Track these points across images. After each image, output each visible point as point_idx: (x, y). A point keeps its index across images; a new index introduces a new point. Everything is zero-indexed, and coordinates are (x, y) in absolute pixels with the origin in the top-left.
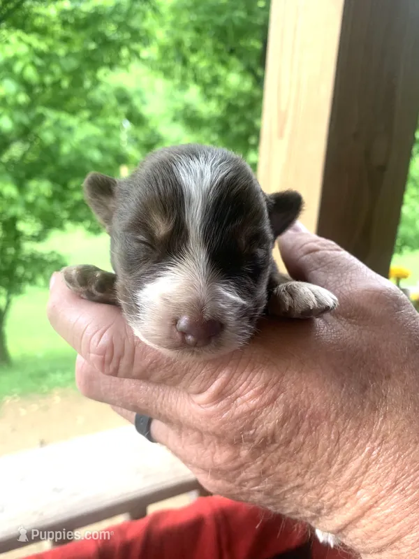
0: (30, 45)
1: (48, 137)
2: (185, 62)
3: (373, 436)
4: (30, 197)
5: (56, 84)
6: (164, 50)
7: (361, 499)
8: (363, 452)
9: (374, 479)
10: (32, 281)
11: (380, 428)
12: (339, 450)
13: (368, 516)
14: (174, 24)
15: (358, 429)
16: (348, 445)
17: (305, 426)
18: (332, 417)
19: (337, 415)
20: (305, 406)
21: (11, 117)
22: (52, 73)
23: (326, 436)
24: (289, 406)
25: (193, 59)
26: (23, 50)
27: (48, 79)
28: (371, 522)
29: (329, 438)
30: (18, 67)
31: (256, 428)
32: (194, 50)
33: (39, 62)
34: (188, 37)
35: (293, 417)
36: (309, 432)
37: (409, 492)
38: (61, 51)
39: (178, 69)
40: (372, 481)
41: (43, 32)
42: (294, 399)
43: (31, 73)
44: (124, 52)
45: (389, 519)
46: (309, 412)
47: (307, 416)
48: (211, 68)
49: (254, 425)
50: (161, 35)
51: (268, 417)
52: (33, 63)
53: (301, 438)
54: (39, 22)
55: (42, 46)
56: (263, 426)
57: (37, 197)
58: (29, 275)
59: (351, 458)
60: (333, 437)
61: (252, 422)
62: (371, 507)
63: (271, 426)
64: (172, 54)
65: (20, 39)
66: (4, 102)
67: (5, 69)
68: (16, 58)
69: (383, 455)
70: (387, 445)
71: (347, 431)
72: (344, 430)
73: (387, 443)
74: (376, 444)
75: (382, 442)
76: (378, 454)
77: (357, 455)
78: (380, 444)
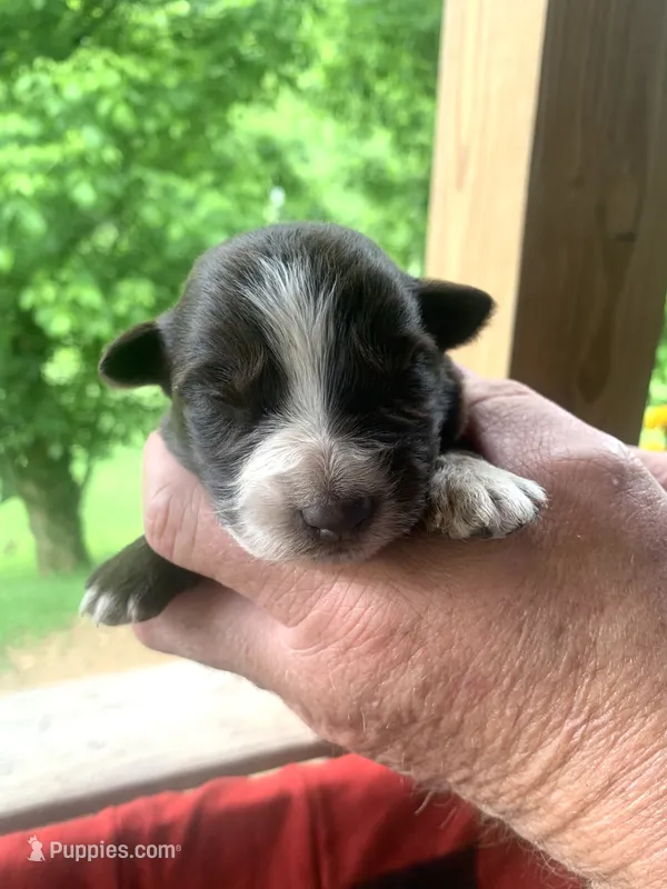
0: (122, 72)
1: (150, 214)
2: (367, 93)
3: (574, 709)
4: (121, 307)
5: (163, 133)
6: (333, 74)
7: (560, 804)
8: (559, 733)
9: (576, 774)
10: (125, 439)
11: (586, 694)
12: (519, 733)
13: (574, 828)
14: (350, 35)
16: (533, 727)
17: (461, 698)
18: (506, 681)
20: (459, 669)
21: (94, 184)
22: (157, 116)
23: (497, 713)
24: (432, 667)
25: (380, 87)
26: (111, 79)
27: (151, 125)
29: (502, 714)
30: (104, 107)
31: (382, 699)
32: (382, 73)
33: (136, 98)
34: (372, 53)
35: (441, 684)
36: (467, 708)
37: (632, 795)
38: (171, 79)
39: (355, 103)
40: (573, 778)
41: (145, 52)
42: (441, 656)
43: (123, 116)
44: (270, 80)
45: (603, 837)
47: (464, 683)
48: (409, 102)
49: (379, 693)
50: (329, 51)
51: (400, 683)
52: (127, 101)
53: (456, 716)
54: (139, 36)
55: (141, 72)
56: (392, 696)
57: (132, 308)
58: (120, 429)
59: (541, 743)
60: (508, 712)
61: (375, 689)
62: (575, 817)
63: (404, 697)
64: (346, 81)
65: (107, 64)
66: (82, 161)
67: (85, 110)
68: (100, 93)
69: (590, 737)
70: (596, 722)
71: (532, 703)
72: (526, 702)
73: (597, 718)
74: (578, 721)
75: (589, 717)
76: (583, 737)
77: (550, 740)
78: (586, 721)
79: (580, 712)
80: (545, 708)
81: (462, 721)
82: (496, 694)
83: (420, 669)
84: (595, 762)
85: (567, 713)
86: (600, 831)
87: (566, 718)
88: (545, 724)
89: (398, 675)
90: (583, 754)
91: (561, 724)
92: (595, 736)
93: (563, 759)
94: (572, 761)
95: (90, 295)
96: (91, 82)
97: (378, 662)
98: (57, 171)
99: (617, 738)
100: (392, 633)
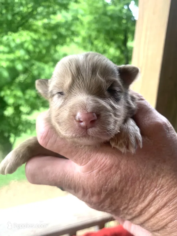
0: (31, 37)
1: (36, 73)
2: (92, 44)
3: (158, 186)
4: (27, 97)
5: (40, 52)
6: (84, 39)
8: (153, 192)
10: (25, 132)
11: (161, 182)
14: (89, 29)
15: (151, 183)
16: (147, 190)
17: (129, 184)
18: (141, 179)
19: (143, 178)
20: (129, 176)
21: (22, 65)
22: (39, 47)
23: (138, 187)
24: (122, 176)
25: (96, 42)
26: (29, 39)
27: (37, 50)
28: (155, 220)
30: (26, 45)
31: (108, 185)
32: (96, 39)
33: (34, 43)
34: (94, 34)
35: (124, 180)
36: (131, 185)
38: (43, 39)
39: (89, 46)
40: (156, 203)
41: (36, 31)
42: (125, 172)
43: (31, 48)
44: (68, 40)
46: (131, 178)
47: (130, 179)
48: (102, 46)
49: (107, 184)
50: (83, 33)
52: (32, 44)
53: (128, 188)
54: (34, 27)
55: (36, 36)
56: (111, 184)
57: (30, 97)
58: (24, 129)
59: (148, 195)
60: (141, 187)
61: (106, 182)
63: (115, 184)
64: (87, 40)
65: (27, 34)
66: (19, 59)
67: (21, 46)
68: (25, 42)
69: (161, 193)
70: (163, 189)
71: (147, 184)
72: (146, 184)
73: (163, 188)
74: (158, 189)
75: (161, 188)
76: (160, 193)
77: (151, 194)
78: (160, 189)
79: (159, 186)
80: (150, 185)
81: (129, 190)
82: (138, 182)
83: (119, 176)
84: (162, 199)
85: (156, 187)
86: (161, 217)
87: (155, 188)
88: (150, 190)
89: (113, 178)
90: (159, 197)
91: (154, 190)
92: (162, 192)
93: (154, 198)
94: (156, 199)
95: (19, 93)
96: (23, 39)
97: (108, 175)
98: (13, 61)
99: (168, 193)
100: (113, 166)
